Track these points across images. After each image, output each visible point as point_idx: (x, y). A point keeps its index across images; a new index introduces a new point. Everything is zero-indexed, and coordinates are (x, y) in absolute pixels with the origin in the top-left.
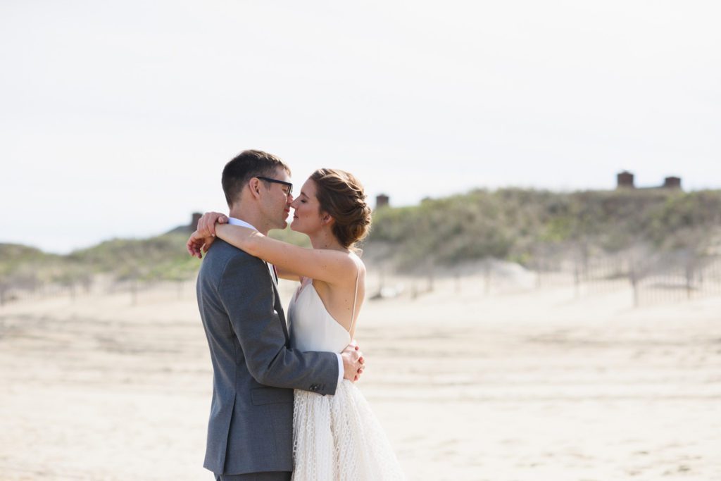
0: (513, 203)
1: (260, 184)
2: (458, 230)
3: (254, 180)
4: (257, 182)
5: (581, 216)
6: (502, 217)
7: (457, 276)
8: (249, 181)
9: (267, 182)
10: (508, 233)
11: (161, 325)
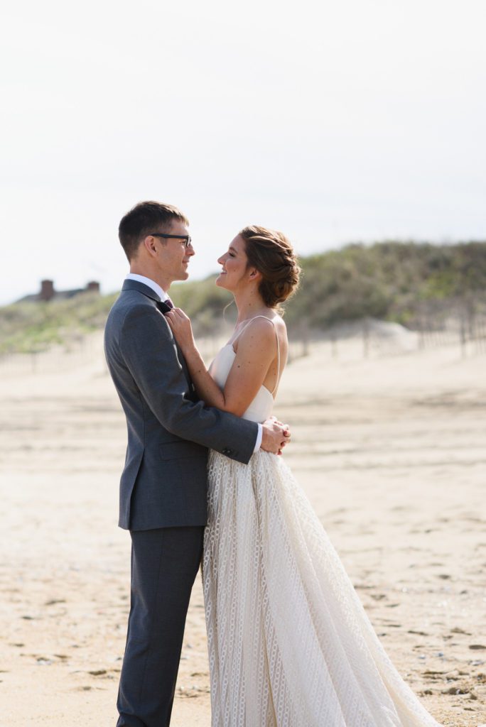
0: (391, 258)
1: (156, 241)
2: (333, 290)
3: (149, 238)
4: (152, 240)
5: (465, 270)
6: (379, 274)
7: (333, 339)
8: (144, 239)
9: (164, 239)
10: (387, 291)
11: (16, 401)
